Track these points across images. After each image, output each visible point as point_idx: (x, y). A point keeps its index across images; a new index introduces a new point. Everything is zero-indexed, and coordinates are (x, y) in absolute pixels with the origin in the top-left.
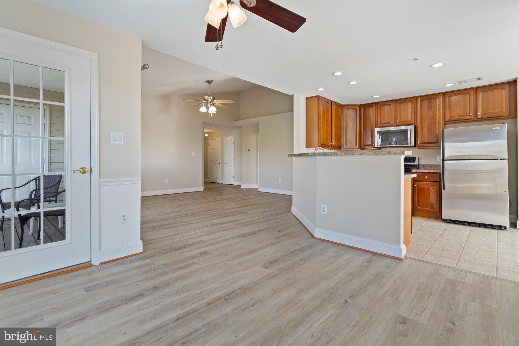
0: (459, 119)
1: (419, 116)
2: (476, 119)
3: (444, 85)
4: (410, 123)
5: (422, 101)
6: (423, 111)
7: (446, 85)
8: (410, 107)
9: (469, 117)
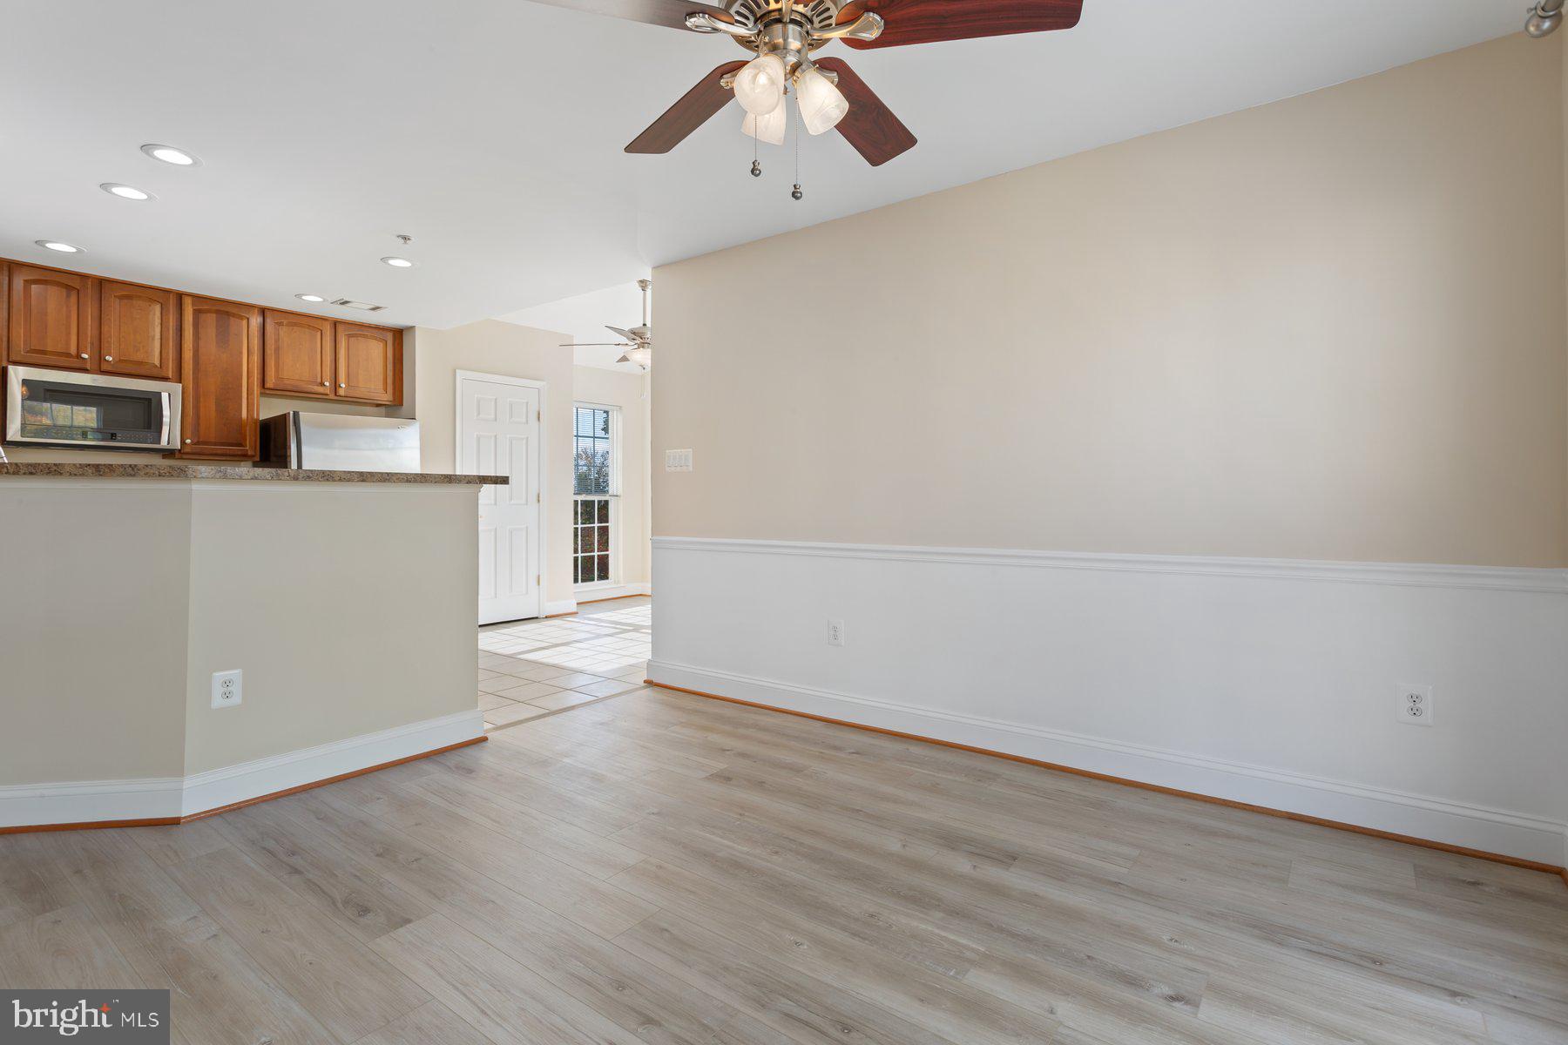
0: (295, 389)
1: (188, 354)
2: (332, 396)
3: (299, 296)
4: (155, 372)
5: (197, 313)
6: (202, 343)
7: (303, 297)
8: (157, 321)
9: (320, 389)
